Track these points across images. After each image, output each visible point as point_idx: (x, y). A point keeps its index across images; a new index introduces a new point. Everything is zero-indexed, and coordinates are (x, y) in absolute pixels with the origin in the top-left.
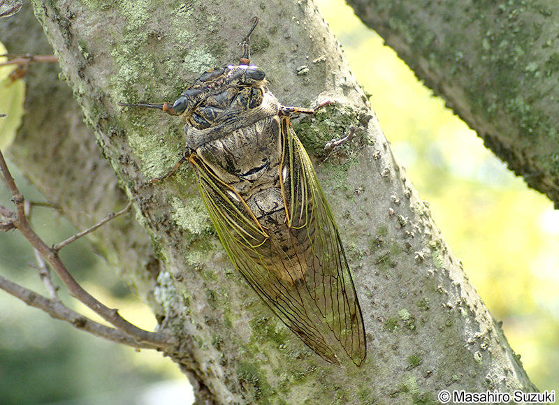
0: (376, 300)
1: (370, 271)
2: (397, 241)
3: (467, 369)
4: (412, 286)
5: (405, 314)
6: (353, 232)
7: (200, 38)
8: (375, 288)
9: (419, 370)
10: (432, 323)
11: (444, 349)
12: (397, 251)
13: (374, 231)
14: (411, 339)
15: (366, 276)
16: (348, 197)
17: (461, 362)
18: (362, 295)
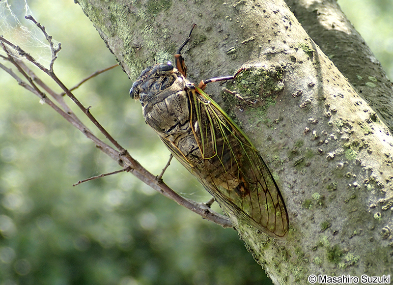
0: (296, 190)
1: (290, 172)
2: (312, 148)
3: (367, 225)
4: (322, 176)
5: (316, 196)
6: (275, 149)
7: (161, 44)
8: (295, 182)
9: (328, 231)
10: (338, 199)
11: (348, 215)
12: (311, 155)
13: (291, 145)
14: (322, 212)
15: (288, 175)
16: (268, 127)
17: (362, 221)
18: (286, 188)
